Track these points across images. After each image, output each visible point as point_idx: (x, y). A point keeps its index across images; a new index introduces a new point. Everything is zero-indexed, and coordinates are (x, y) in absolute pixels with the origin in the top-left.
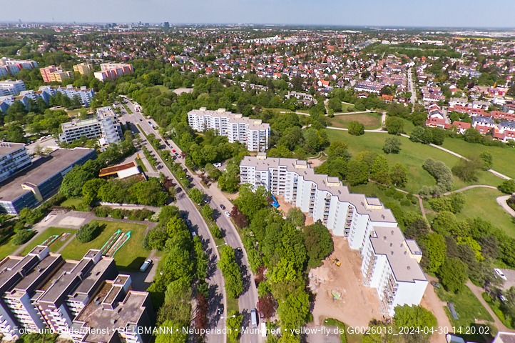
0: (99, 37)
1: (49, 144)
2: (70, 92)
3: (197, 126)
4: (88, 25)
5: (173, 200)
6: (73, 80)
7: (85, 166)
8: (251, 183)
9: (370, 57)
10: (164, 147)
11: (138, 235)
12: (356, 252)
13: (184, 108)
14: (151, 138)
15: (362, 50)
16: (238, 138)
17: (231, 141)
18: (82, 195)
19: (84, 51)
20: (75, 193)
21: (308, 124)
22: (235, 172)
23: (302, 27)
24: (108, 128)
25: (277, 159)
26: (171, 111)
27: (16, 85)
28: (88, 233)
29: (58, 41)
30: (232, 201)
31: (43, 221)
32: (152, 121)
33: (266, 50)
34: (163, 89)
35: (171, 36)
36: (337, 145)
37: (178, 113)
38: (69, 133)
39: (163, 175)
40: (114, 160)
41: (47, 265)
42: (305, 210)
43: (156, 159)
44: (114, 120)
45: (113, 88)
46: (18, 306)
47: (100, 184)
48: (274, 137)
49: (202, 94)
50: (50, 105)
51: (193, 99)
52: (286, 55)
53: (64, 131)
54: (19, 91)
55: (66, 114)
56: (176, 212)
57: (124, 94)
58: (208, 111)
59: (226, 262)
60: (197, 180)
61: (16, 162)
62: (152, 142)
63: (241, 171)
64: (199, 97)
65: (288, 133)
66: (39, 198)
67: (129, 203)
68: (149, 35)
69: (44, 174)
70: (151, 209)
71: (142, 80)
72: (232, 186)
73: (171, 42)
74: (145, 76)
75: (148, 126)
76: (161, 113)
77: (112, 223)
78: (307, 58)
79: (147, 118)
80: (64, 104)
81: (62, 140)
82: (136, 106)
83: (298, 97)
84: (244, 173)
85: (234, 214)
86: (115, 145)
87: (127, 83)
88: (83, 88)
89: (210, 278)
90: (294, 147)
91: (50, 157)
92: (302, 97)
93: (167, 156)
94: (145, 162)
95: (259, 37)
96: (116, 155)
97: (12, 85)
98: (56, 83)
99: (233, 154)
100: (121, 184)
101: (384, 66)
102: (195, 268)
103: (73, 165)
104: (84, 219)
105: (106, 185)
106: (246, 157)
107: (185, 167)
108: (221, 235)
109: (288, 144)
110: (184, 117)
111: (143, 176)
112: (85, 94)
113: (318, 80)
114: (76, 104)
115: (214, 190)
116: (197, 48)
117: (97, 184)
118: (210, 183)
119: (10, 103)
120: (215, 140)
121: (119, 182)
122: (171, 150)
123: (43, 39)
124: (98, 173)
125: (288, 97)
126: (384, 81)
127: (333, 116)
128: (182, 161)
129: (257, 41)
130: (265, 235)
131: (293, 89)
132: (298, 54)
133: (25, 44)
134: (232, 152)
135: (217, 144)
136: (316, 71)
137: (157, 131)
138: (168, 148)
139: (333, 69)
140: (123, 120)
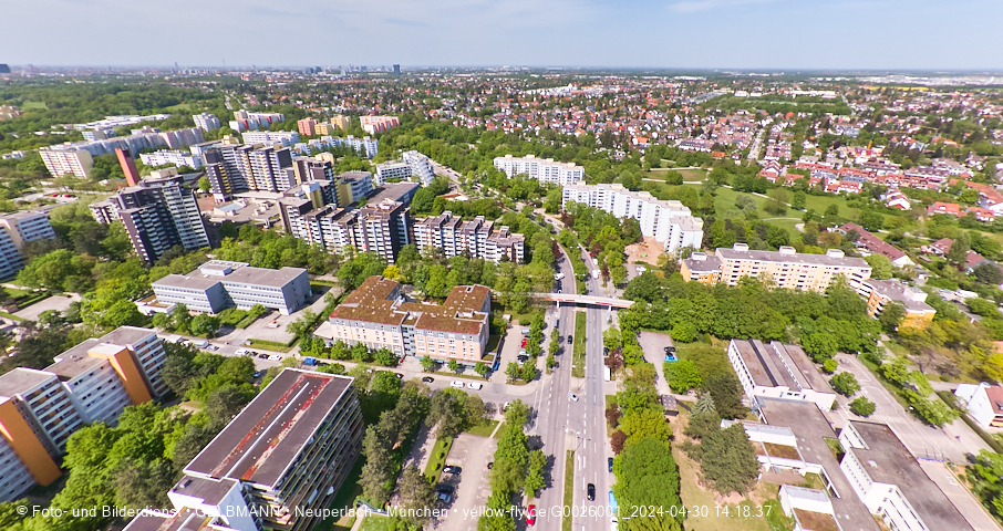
9: (711, 113)
13: (489, 156)
15: (700, 105)
52: (588, 110)
58: (515, 158)
78: (618, 114)
110: (490, 163)
113: (633, 138)
125: (596, 153)
127: (650, 171)
131: (602, 146)
132: (606, 109)
136: (630, 129)
139: (655, 126)
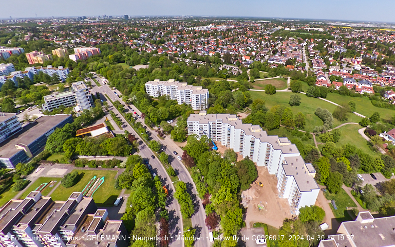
0: (73, 28)
1: (35, 113)
2: (50, 71)
3: (152, 93)
4: (64, 19)
5: (137, 150)
6: (52, 62)
7: (64, 128)
8: (196, 134)
9: (278, 39)
10: (127, 110)
11: (110, 179)
12: (273, 176)
13: (142, 80)
14: (117, 104)
15: (272, 34)
16: (184, 101)
17: (180, 103)
18: (63, 151)
19: (61, 39)
20: (57, 150)
21: (236, 88)
22: (183, 126)
23: (229, 18)
24: (81, 98)
25: (215, 115)
26: (131, 82)
27: (7, 67)
28: (70, 180)
29: (40, 32)
30: (182, 148)
31: (34, 173)
32: (117, 91)
33: (203, 35)
34: (125, 66)
35: (130, 25)
36: (257, 102)
37: (137, 83)
38: (50, 103)
39: (127, 132)
40: (87, 122)
41: (41, 205)
42: (237, 150)
43: (121, 120)
44: (86, 92)
45: (85, 66)
46: (24, 235)
47: (77, 142)
48: (212, 99)
49: (156, 69)
50: (34, 82)
51: (149, 73)
52: (218, 38)
53: (46, 102)
54: (10, 72)
55: (47, 88)
56: (140, 160)
57: (93, 71)
58: (161, 82)
59: (180, 193)
60: (154, 134)
61: (10, 128)
62: (117, 107)
63: (188, 125)
64: (154, 71)
65: (222, 95)
66: (30, 155)
67: (101, 155)
68: (113, 25)
69: (32, 136)
70: (119, 158)
71: (108, 60)
72: (182, 137)
73: (130, 30)
74: (110, 56)
75: (113, 95)
76: (124, 85)
77: (88, 171)
78: (233, 40)
79: (112, 89)
80: (45, 80)
81: (44, 109)
82: (103, 80)
83: (228, 69)
84: (190, 127)
85: (184, 158)
86: (88, 111)
87: (95, 63)
88: (61, 67)
89: (169, 206)
90: (227, 105)
91: (36, 123)
92: (231, 69)
93: (130, 117)
94: (113, 123)
95: (198, 25)
96: (88, 118)
97: (4, 68)
98: (39, 64)
99: (181, 113)
100: (94, 141)
101: (287, 45)
102: (157, 200)
103: (55, 128)
104: (66, 170)
105: (82, 142)
106: (191, 115)
107: (144, 125)
108: (175, 174)
109: (222, 103)
110: (142, 87)
111: (111, 133)
112: (61, 72)
113: (242, 56)
114: (55, 80)
115: (168, 141)
116: (150, 34)
117: (75, 142)
118: (165, 135)
119: (4, 82)
120: (167, 104)
121: (92, 140)
122: (133, 113)
123: (28, 31)
124: (75, 133)
125: (221, 69)
126: (288, 56)
127: (254, 82)
128: (142, 121)
129: (196, 29)
130: (208, 171)
131: (224, 63)
132: (227, 37)
133: (14, 35)
134: (181, 112)
135: (168, 106)
136: (240, 49)
137: (121, 99)
138: (130, 111)
139: (253, 48)
140: (93, 92)
